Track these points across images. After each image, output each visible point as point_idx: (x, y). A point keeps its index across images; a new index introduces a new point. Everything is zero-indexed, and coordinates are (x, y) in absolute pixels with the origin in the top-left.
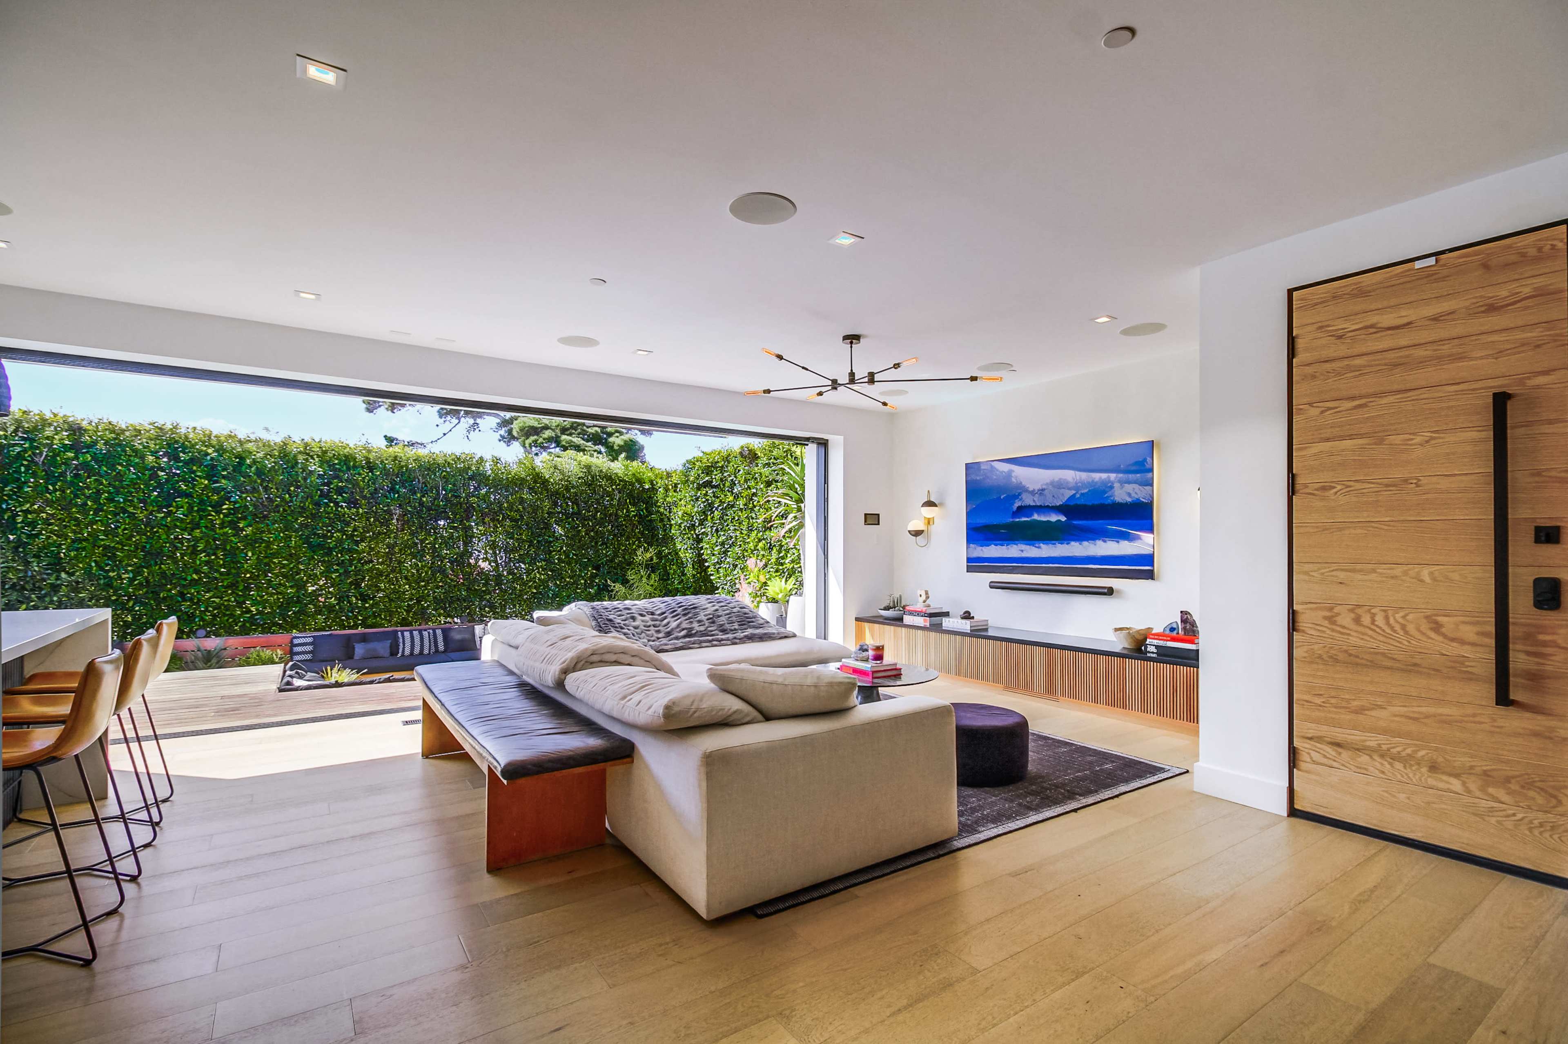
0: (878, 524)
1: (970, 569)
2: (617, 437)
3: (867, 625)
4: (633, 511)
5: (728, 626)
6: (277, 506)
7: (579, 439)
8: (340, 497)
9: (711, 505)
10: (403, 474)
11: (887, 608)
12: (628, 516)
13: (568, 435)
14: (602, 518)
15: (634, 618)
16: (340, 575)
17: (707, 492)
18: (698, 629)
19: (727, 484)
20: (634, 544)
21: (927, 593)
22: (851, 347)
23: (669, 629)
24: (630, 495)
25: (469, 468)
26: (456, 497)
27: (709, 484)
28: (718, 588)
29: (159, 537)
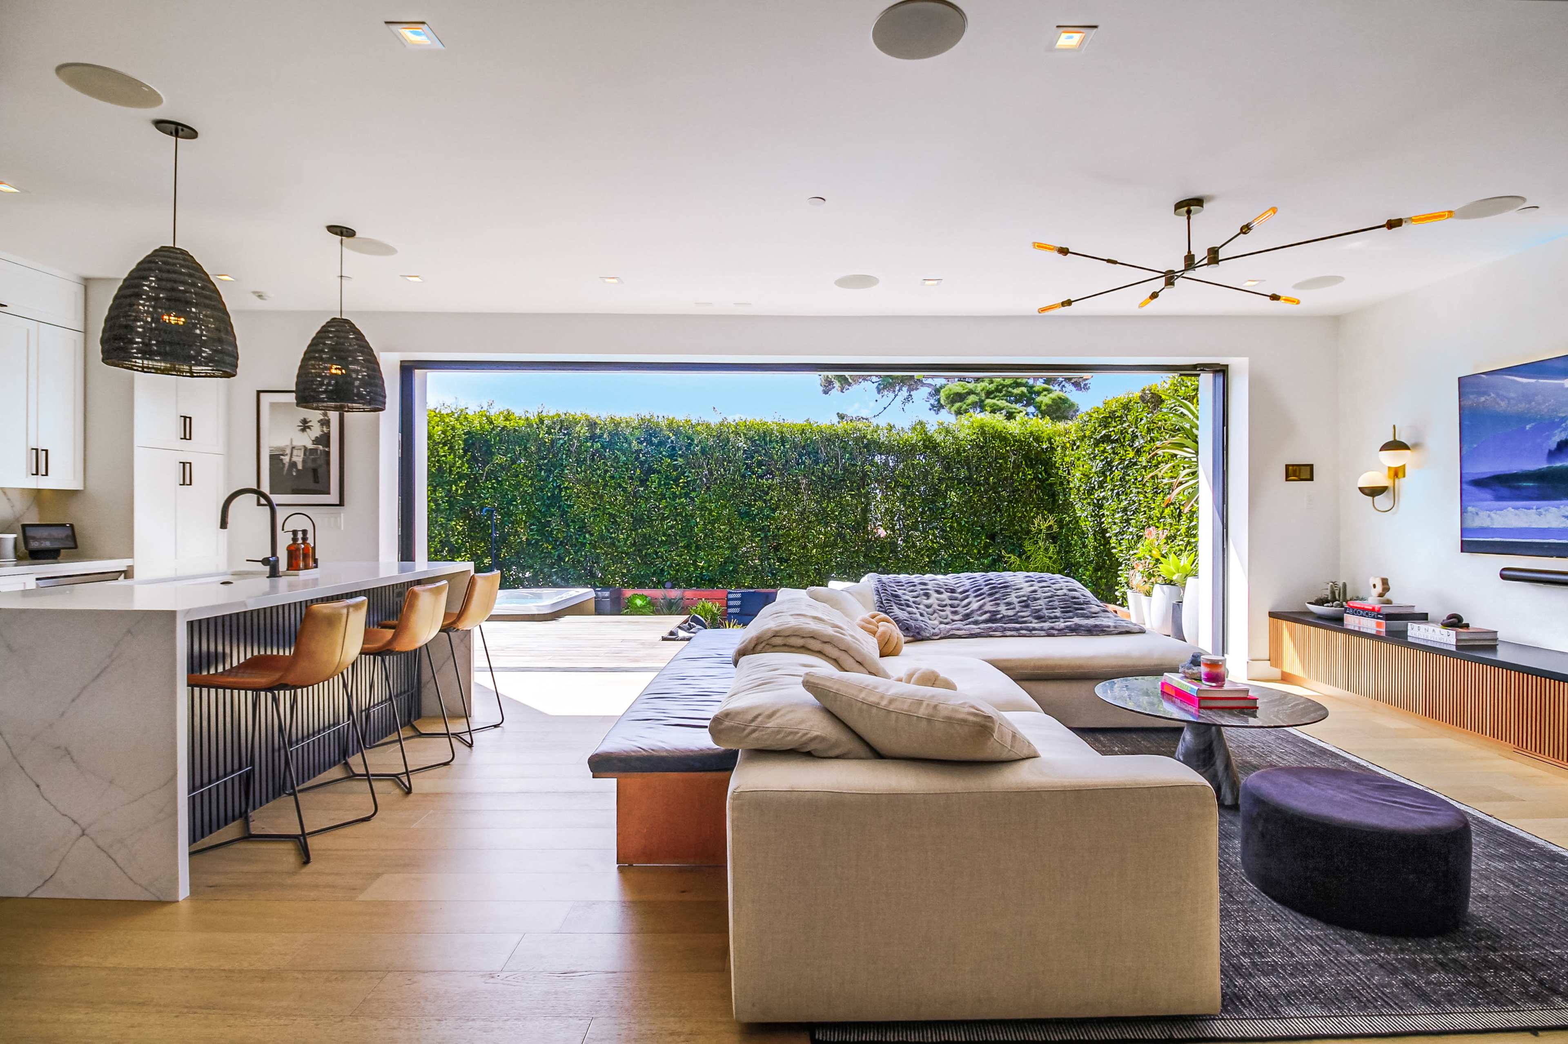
0: (1311, 479)
1: (1467, 547)
2: (1045, 396)
3: (1285, 625)
4: (1029, 474)
5: (1046, 613)
6: (716, 479)
7: (1004, 401)
8: (760, 470)
9: (1109, 463)
10: (809, 445)
11: (1321, 602)
12: (1024, 480)
13: (992, 398)
14: (994, 483)
15: (927, 595)
16: (761, 540)
17: (1105, 448)
18: (1005, 613)
19: (1128, 437)
20: (1031, 510)
21: (1385, 582)
22: (1189, 218)
23: (967, 611)
24: (1026, 457)
25: (865, 437)
26: (853, 465)
27: (1106, 439)
28: (1121, 564)
29: (641, 506)
